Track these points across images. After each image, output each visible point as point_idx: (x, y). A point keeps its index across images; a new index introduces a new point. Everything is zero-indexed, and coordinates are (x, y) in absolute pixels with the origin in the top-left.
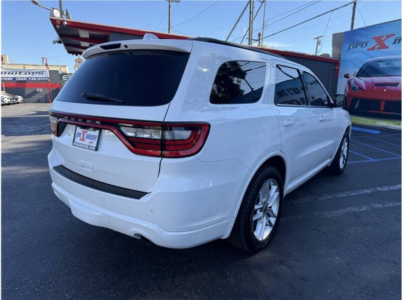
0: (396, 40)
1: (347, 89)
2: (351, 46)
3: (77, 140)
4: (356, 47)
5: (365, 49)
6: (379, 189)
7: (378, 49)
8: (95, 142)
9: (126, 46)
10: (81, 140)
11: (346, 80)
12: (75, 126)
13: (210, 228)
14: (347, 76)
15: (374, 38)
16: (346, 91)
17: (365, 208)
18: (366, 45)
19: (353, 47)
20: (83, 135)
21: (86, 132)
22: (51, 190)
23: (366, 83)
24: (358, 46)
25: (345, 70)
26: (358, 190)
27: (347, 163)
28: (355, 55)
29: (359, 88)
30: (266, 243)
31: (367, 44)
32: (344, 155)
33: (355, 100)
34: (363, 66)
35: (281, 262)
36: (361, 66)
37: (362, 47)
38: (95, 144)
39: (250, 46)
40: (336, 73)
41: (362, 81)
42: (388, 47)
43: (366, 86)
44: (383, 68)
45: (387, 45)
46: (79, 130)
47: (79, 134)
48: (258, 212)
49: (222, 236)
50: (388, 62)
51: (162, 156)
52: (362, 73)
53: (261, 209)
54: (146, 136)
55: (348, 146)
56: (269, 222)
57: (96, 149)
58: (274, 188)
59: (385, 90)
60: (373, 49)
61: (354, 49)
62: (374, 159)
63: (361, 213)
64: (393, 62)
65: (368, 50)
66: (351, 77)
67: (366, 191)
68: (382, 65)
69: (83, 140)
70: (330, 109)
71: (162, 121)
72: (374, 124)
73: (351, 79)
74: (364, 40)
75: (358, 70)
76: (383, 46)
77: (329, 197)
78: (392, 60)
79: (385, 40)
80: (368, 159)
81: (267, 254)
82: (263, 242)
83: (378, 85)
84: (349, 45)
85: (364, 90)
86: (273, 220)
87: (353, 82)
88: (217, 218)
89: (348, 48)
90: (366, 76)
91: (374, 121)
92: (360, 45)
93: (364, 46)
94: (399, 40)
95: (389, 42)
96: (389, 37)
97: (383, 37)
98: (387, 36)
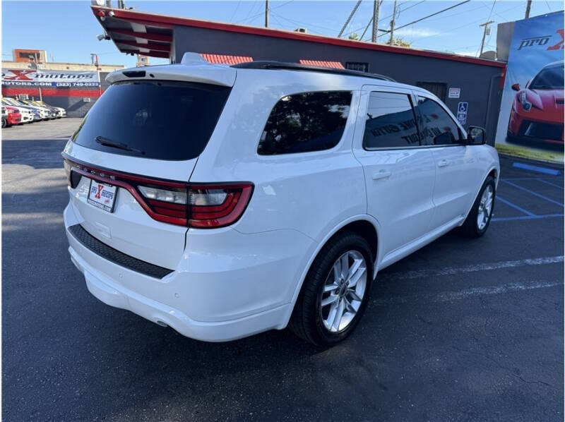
1: (515, 107)
2: (523, 43)
3: (93, 196)
4: (531, 45)
5: (544, 48)
6: (528, 261)
8: (111, 201)
9: (152, 75)
10: (96, 196)
11: (514, 93)
12: (89, 180)
13: (258, 317)
14: (515, 88)
15: (558, 32)
16: (513, 109)
17: (498, 289)
18: (546, 43)
19: (526, 45)
20: (99, 190)
21: (103, 187)
22: (69, 255)
23: (543, 98)
24: (535, 42)
25: (513, 79)
26: (497, 262)
27: (492, 220)
28: (529, 57)
29: (533, 106)
30: (343, 334)
31: (547, 40)
32: (485, 211)
33: (526, 123)
34: (540, 73)
35: (360, 362)
36: (537, 73)
37: (540, 44)
38: (110, 205)
39: (374, 43)
40: (500, 82)
41: (538, 95)
43: (543, 103)
46: (95, 184)
47: (94, 189)
48: (332, 294)
49: (277, 326)
51: (189, 226)
52: (538, 83)
53: (336, 291)
54: (169, 199)
55: (493, 197)
56: (350, 307)
57: (113, 211)
58: (358, 262)
60: (557, 47)
61: (528, 47)
62: (538, 215)
63: (491, 296)
65: (550, 49)
66: (522, 89)
67: (510, 264)
69: (99, 197)
70: (461, 147)
71: (187, 181)
72: (552, 159)
73: (521, 93)
74: (544, 34)
75: (532, 79)
77: (453, 271)
80: (528, 215)
81: (344, 350)
82: (339, 333)
83: (560, 101)
84: (520, 41)
85: (539, 109)
86: (356, 305)
87: (524, 96)
88: (265, 304)
89: (519, 46)
90: (544, 88)
91: (552, 155)
92: (537, 41)
93: (543, 42)
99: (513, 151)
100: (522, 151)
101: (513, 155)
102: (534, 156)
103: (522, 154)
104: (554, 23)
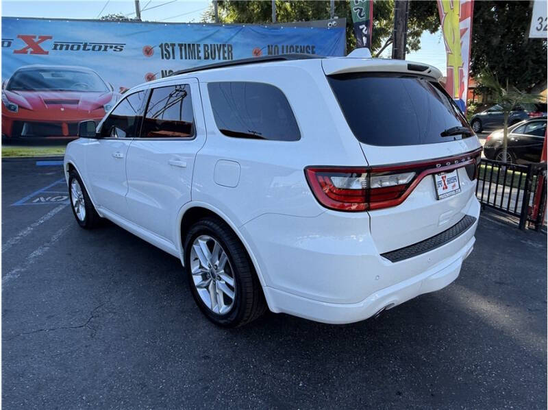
0: (56, 46)
5: (10, 50)
15: (19, 37)
18: (9, 45)
23: (27, 99)
29: (19, 107)
31: (10, 43)
34: (15, 74)
41: (21, 96)
42: (47, 53)
43: (31, 104)
44: (48, 80)
45: (45, 50)
50: (54, 73)
52: (14, 85)
59: (62, 109)
60: (24, 51)
64: (62, 73)
65: (15, 52)
68: (46, 76)
72: (60, 153)
78: (60, 71)
79: (39, 42)
83: (48, 102)
85: (29, 109)
90: (26, 89)
91: (58, 149)
93: (5, 44)
94: (62, 46)
95: (47, 46)
96: (44, 38)
97: (35, 37)
98: (40, 37)
99: (13, 153)
100: (24, 151)
101: (14, 157)
102: (39, 154)
103: (26, 154)
104: (10, 27)
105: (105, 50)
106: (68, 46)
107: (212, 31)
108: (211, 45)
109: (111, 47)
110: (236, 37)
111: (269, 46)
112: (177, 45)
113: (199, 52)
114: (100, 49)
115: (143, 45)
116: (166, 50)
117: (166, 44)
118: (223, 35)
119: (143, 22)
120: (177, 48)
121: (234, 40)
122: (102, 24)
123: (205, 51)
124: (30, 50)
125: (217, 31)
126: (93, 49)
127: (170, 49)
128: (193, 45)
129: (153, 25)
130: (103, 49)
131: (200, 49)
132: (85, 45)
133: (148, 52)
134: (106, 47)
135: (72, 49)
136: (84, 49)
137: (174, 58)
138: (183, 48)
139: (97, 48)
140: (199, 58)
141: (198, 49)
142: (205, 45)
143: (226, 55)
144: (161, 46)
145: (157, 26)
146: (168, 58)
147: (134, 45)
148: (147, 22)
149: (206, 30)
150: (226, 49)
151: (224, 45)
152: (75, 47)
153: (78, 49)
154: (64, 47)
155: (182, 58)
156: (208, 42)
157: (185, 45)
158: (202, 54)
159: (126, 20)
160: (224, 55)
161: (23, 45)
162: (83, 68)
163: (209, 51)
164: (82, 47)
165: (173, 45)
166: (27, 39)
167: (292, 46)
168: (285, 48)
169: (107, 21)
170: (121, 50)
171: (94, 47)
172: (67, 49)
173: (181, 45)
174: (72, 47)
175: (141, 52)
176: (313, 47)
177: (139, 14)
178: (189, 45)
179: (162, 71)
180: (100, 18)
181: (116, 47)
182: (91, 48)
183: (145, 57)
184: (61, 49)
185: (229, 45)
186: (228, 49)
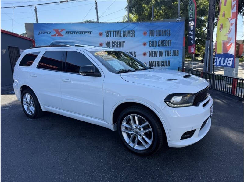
0: (66, 33)
2: (40, 32)
4: (44, 33)
5: (50, 35)
7: (58, 36)
15: (54, 30)
19: (42, 33)
24: (45, 33)
28: (44, 38)
37: (48, 33)
42: (63, 36)
45: (63, 35)
50: (65, 43)
60: (55, 35)
65: (52, 36)
68: (62, 44)
74: (48, 30)
76: (60, 35)
79: (60, 32)
84: (38, 31)
89: (38, 33)
92: (46, 32)
93: (49, 33)
94: (68, 33)
95: (63, 33)
96: (62, 30)
97: (59, 30)
98: (61, 30)
104: (51, 27)
105: (84, 34)
106: (71, 33)
107: (126, 25)
108: (126, 31)
109: (87, 33)
110: (136, 27)
111: (150, 30)
112: (112, 31)
113: (121, 34)
114: (82, 34)
115: (98, 32)
116: (108, 34)
117: (108, 31)
118: (131, 26)
119: (99, 23)
120: (112, 33)
121: (135, 29)
122: (84, 24)
123: (123, 34)
124: (57, 35)
125: (128, 26)
126: (80, 34)
127: (109, 33)
128: (119, 31)
129: (103, 24)
130: (83, 34)
131: (121, 32)
132: (77, 32)
133: (101, 34)
134: (85, 33)
135: (72, 34)
136: (77, 34)
137: (111, 37)
138: (115, 32)
139: (81, 33)
140: (121, 36)
141: (120, 33)
142: (123, 31)
143: (132, 35)
144: (106, 32)
145: (105, 24)
146: (108, 37)
147: (95, 31)
148: (101, 23)
149: (124, 25)
150: (132, 32)
151: (131, 31)
152: (73, 33)
153: (74, 34)
154: (69, 33)
155: (114, 36)
156: (125, 30)
157: (115, 31)
158: (122, 35)
159: (93, 22)
160: (131, 35)
161: (55, 33)
162: (76, 41)
163: (125, 33)
164: (76, 33)
165: (111, 31)
166: (57, 31)
167: (160, 30)
168: (157, 31)
169: (85, 23)
170: (90, 34)
171: (80, 33)
172: (70, 34)
173: (113, 31)
174: (72, 33)
175: (98, 35)
176: (170, 30)
177: (98, 20)
178: (117, 31)
179: (106, 42)
180: (83, 21)
181: (88, 33)
182: (79, 33)
183: (99, 36)
184: (68, 34)
185: (133, 31)
186: (133, 32)
